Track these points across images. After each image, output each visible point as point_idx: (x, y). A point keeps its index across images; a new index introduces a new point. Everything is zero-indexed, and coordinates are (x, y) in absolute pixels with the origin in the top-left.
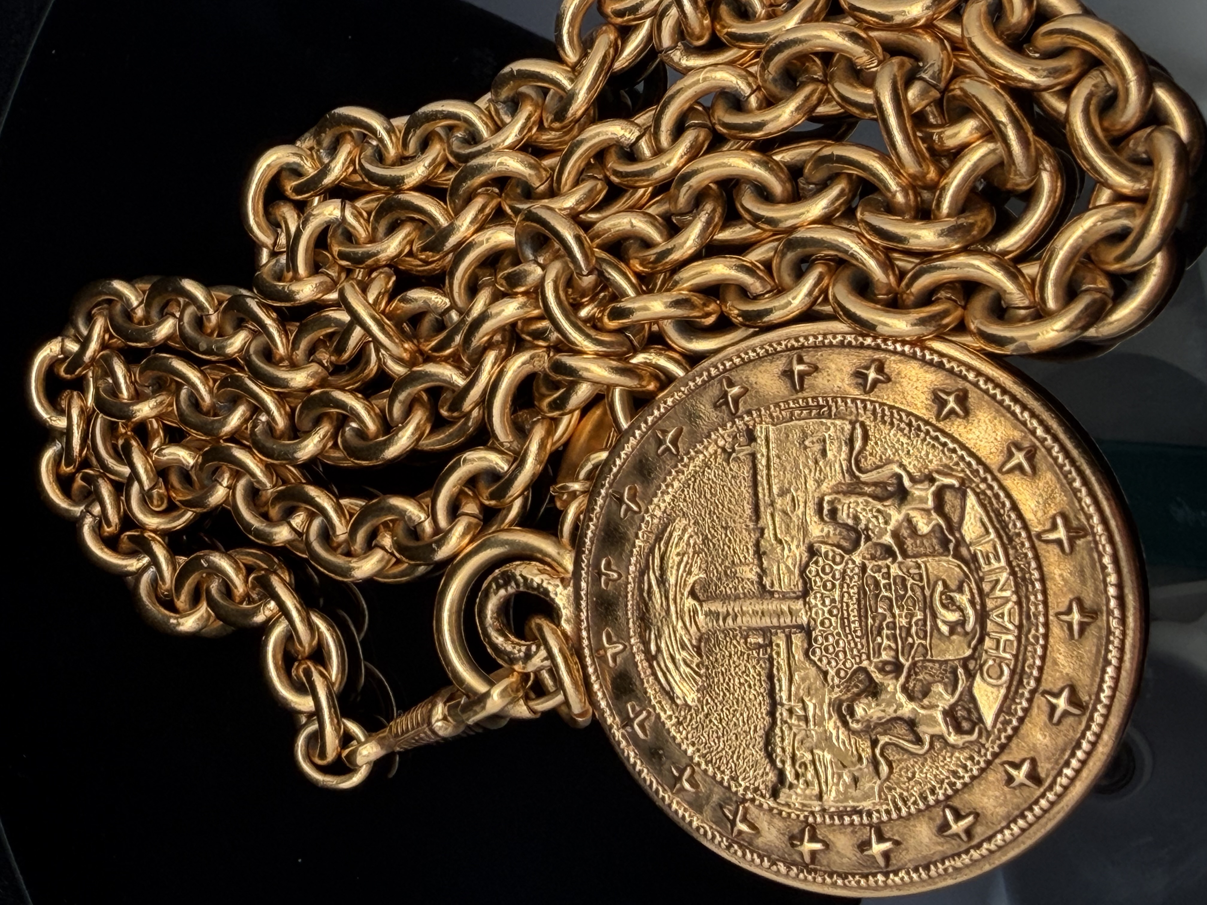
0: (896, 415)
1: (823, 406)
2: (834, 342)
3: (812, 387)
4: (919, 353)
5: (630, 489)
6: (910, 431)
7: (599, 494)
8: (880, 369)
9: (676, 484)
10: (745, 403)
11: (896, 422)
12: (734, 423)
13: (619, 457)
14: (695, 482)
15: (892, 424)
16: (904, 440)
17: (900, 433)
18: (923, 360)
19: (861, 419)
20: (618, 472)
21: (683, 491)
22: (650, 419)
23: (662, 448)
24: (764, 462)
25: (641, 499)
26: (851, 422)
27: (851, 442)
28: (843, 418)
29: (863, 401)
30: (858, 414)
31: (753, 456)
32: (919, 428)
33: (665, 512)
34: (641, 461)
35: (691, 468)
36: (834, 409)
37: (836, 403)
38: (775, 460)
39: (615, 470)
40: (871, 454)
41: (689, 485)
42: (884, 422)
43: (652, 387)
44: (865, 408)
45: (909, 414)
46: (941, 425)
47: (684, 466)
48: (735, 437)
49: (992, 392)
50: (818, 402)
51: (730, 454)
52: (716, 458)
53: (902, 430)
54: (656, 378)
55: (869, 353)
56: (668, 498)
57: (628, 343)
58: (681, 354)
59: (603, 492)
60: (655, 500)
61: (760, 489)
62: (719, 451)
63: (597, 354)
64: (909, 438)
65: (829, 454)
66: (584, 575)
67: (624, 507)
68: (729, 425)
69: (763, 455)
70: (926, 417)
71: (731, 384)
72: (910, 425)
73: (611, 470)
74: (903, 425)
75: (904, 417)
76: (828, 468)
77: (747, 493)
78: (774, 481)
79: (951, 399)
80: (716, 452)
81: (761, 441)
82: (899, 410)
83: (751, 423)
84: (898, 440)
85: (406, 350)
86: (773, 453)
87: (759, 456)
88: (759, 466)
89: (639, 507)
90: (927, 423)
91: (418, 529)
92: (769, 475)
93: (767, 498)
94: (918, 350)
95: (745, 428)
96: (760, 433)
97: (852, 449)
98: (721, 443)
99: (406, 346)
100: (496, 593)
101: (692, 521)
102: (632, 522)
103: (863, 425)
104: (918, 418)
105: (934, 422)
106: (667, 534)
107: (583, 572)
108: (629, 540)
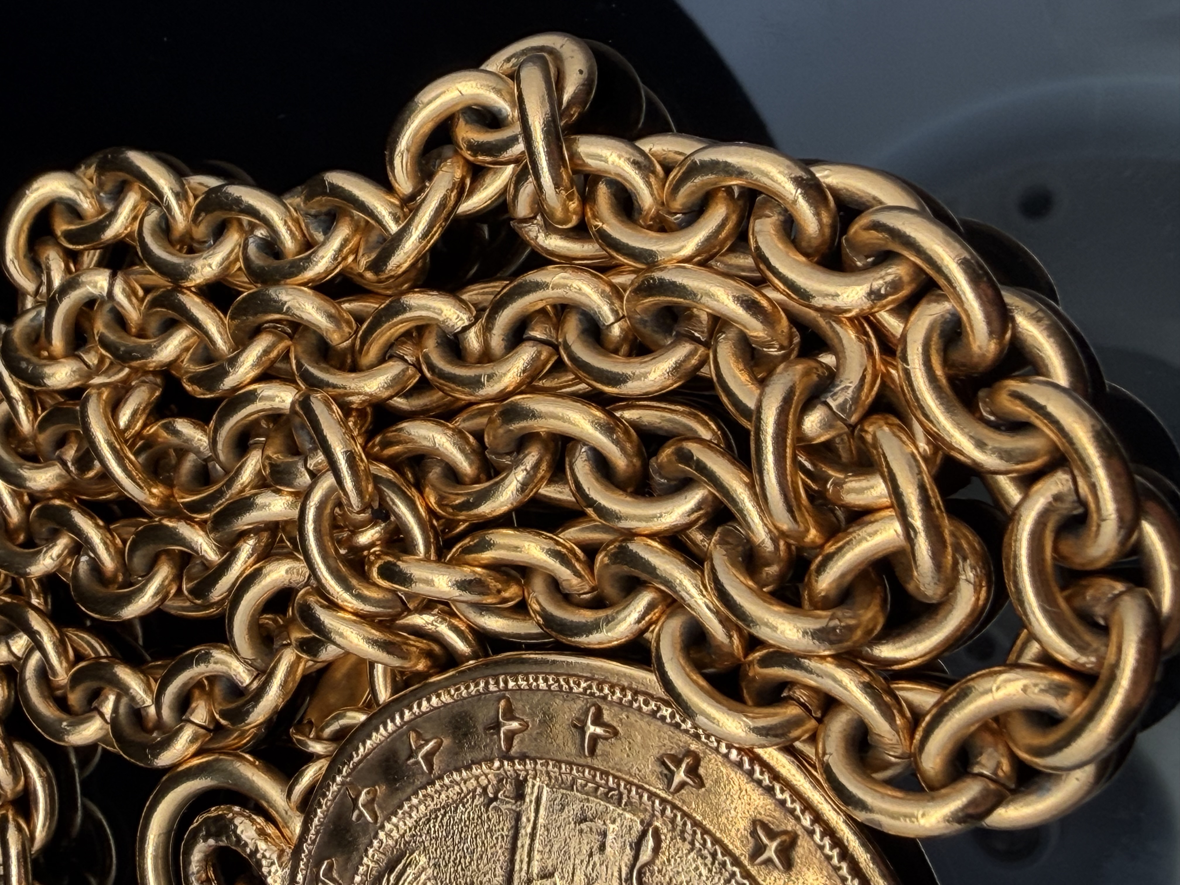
0: (699, 836)
1: (612, 789)
2: (645, 708)
3: (606, 755)
4: (747, 766)
5: (368, 793)
6: (713, 863)
7: (334, 780)
8: (693, 771)
9: (422, 808)
10: (522, 741)
11: (697, 845)
12: (502, 765)
13: (364, 744)
14: (444, 815)
15: (692, 843)
16: (705, 872)
17: (699, 861)
18: (750, 773)
19: (658, 824)
20: (360, 761)
21: (429, 820)
22: (407, 715)
23: (412, 760)
24: (529, 830)
25: (380, 807)
26: (642, 822)
27: (637, 846)
28: (633, 812)
29: (663, 801)
30: (653, 815)
31: (518, 814)
32: (724, 864)
33: (403, 836)
34: (387, 760)
35: (443, 796)
36: (625, 796)
37: (630, 791)
38: (540, 831)
39: (356, 759)
40: (660, 871)
41: (437, 817)
42: (684, 840)
43: (421, 666)
44: (663, 812)
45: (716, 841)
46: (753, 871)
47: (436, 792)
48: (500, 781)
49: (827, 850)
50: (607, 781)
51: (491, 801)
52: (473, 798)
53: (704, 858)
54: (429, 654)
55: (685, 738)
56: (410, 822)
57: (399, 604)
59: (339, 779)
60: (394, 820)
61: (517, 858)
62: (479, 790)
63: (356, 614)
64: (710, 871)
65: (608, 849)
66: (302, 866)
67: (356, 813)
68: (497, 764)
69: (528, 820)
70: (737, 853)
71: (509, 714)
72: (714, 855)
73: (351, 757)
74: (705, 852)
75: (709, 844)
76: (604, 867)
77: (502, 854)
78: (537, 856)
79: (774, 845)
80: (474, 790)
81: (530, 798)
82: (706, 831)
83: (523, 774)
84: (697, 868)
85: (154, 495)
86: (541, 821)
87: (524, 819)
88: (523, 832)
89: (376, 818)
90: (736, 862)
91: (142, 712)
92: (531, 845)
93: (523, 874)
94: (746, 759)
95: (514, 775)
96: (531, 790)
97: (636, 858)
98: (484, 781)
100: (205, 841)
101: (432, 862)
102: (365, 832)
103: (657, 834)
104: (727, 852)
105: (746, 862)
106: (400, 866)
107: (302, 863)
108: (357, 849)
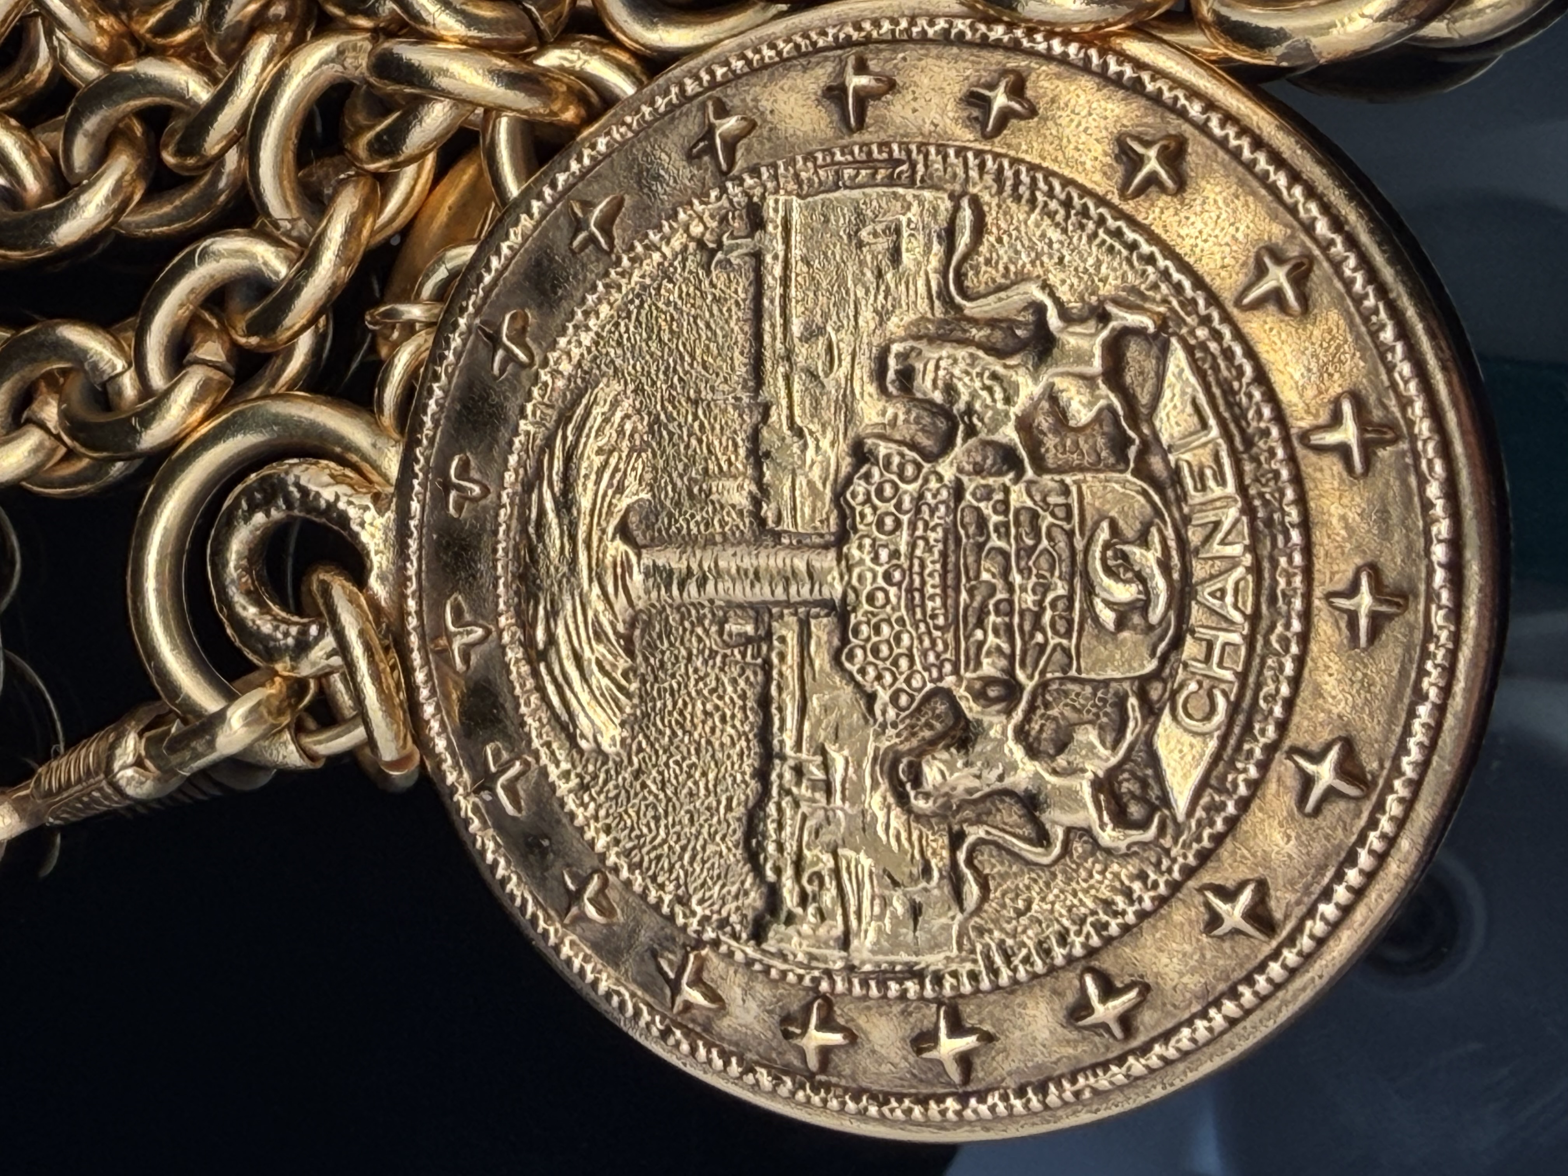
0: (1041, 184)
1: (900, 162)
2: (931, 32)
3: (882, 122)
4: (1095, 60)
5: (513, 318)
6: (1067, 217)
7: (456, 325)
8: (1017, 90)
9: (605, 310)
10: (748, 150)
11: (1040, 197)
12: (724, 190)
13: (498, 253)
14: (641, 306)
15: (1033, 201)
16: (1055, 235)
17: (1047, 221)
18: (1102, 75)
19: (973, 190)
20: (495, 282)
21: (617, 325)
22: (561, 178)
23: (581, 236)
24: (778, 271)
25: (535, 340)
26: (951, 197)
27: (949, 235)
28: (937, 188)
29: (979, 154)
30: (967, 178)
31: (757, 256)
32: (1084, 212)
33: (579, 365)
34: (538, 263)
35: (635, 278)
36: (920, 168)
37: (926, 156)
38: (798, 267)
39: (488, 278)
40: (988, 262)
41: (629, 313)
42: (1018, 198)
43: (570, 115)
44: (982, 167)
45: (1067, 182)
46: (1128, 207)
47: (622, 274)
48: (724, 220)
49: (1233, 142)
50: (891, 153)
51: (712, 253)
52: (684, 260)
53: (1052, 215)
54: (582, 99)
55: (998, 56)
56: (586, 339)
57: (528, 23)
58: (634, 54)
59: (462, 322)
60: (562, 342)
61: (767, 326)
62: (692, 246)
63: (463, 41)
64: (1065, 231)
65: (906, 257)
66: (417, 488)
67: (500, 354)
68: (714, 194)
69: (776, 257)
70: (1100, 191)
71: (723, 111)
72: (1067, 204)
73: (480, 279)
74: (1053, 205)
75: (1057, 187)
76: (902, 288)
77: (740, 331)
78: (796, 309)
79: (1152, 153)
80: (685, 248)
81: (774, 229)
82: (1049, 174)
83: (758, 191)
84: (1043, 235)
85: (101, 30)
86: (796, 253)
87: (769, 259)
88: (769, 280)
89: (531, 356)
90: (1101, 201)
91: (110, 389)
92: (785, 297)
93: (778, 344)
94: (1093, 53)
95: (744, 200)
96: (772, 212)
97: (950, 250)
98: (696, 229)
99: (103, 22)
100: (247, 519)
101: (631, 387)
102: (514, 384)
103: (976, 203)
104: (1085, 191)
105: (1116, 200)
106: (580, 410)
107: (416, 482)
108: (506, 420)
